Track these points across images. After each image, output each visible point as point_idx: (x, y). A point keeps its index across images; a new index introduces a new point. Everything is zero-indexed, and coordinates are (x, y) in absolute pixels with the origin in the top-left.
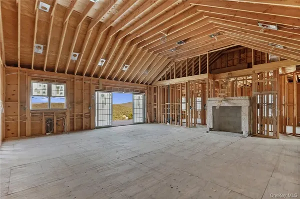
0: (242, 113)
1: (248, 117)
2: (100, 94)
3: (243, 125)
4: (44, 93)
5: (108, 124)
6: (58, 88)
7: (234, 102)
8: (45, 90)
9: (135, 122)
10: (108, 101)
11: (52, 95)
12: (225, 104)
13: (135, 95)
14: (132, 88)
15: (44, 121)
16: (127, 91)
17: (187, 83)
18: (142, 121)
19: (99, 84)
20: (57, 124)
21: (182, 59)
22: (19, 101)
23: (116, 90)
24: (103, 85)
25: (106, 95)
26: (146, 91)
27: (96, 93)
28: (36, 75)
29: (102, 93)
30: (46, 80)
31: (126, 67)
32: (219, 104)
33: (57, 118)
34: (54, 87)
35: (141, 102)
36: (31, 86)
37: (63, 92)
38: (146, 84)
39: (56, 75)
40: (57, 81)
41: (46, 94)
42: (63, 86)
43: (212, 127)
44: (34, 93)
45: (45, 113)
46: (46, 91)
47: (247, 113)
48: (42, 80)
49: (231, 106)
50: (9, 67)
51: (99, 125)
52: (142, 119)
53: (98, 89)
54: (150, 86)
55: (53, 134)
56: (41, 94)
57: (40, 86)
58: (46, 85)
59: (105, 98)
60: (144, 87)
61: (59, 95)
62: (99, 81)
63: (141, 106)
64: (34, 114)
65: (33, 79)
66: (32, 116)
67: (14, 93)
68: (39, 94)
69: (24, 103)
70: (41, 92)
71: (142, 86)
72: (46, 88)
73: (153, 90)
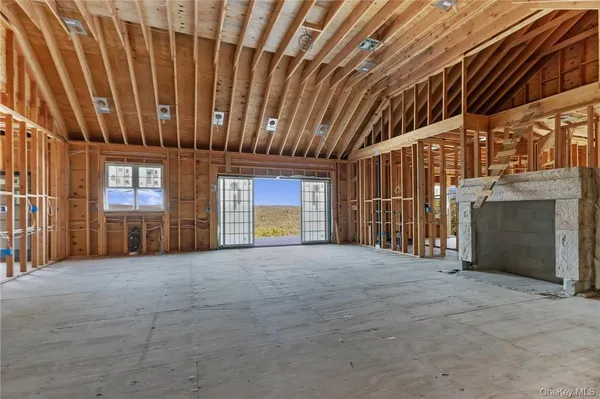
0: (557, 220)
1: (576, 233)
2: (229, 181)
3: (559, 260)
4: (127, 182)
5: (246, 242)
6: (149, 173)
7: (532, 186)
8: (128, 177)
9: (307, 239)
10: (245, 196)
11: (140, 186)
12: (506, 195)
13: (307, 183)
14: (296, 167)
15: (125, 231)
16: (287, 174)
17: (415, 146)
18: (323, 239)
19: (225, 164)
20: (147, 236)
21: (405, 87)
22: (87, 196)
23: (263, 173)
24: (232, 164)
25: (242, 183)
26: (333, 173)
27: (222, 181)
28: (113, 153)
29: (232, 181)
30: (129, 160)
31: (273, 123)
32: (485, 194)
33: (148, 226)
34: (143, 171)
35: (321, 196)
36: (105, 173)
37: (159, 180)
38: (334, 156)
39: (145, 151)
40: (147, 162)
41: (130, 185)
42: (159, 170)
43: (470, 260)
44: (112, 183)
45: (128, 218)
46: (130, 180)
47: (574, 220)
48: (123, 160)
49: (521, 198)
50: (72, 142)
51: (227, 243)
52: (323, 233)
53: (223, 173)
54: (344, 161)
55: (140, 254)
56: (122, 184)
57: (121, 170)
58: (130, 169)
59: (239, 190)
60: (327, 163)
61: (151, 186)
62: (224, 157)
63: (322, 206)
64: (111, 218)
65: (108, 159)
66: (108, 221)
67: (82, 183)
68: (119, 185)
69: (94, 200)
70: (122, 180)
71: (321, 163)
72: (130, 174)
73: (349, 170)
